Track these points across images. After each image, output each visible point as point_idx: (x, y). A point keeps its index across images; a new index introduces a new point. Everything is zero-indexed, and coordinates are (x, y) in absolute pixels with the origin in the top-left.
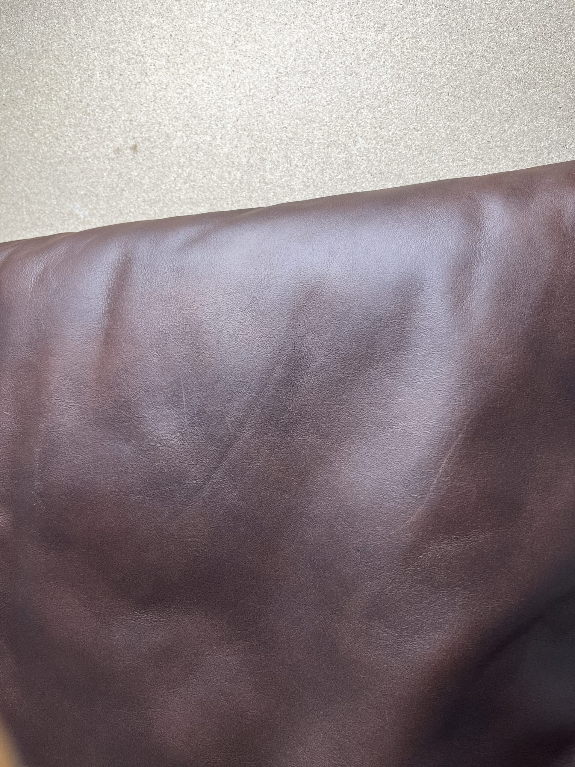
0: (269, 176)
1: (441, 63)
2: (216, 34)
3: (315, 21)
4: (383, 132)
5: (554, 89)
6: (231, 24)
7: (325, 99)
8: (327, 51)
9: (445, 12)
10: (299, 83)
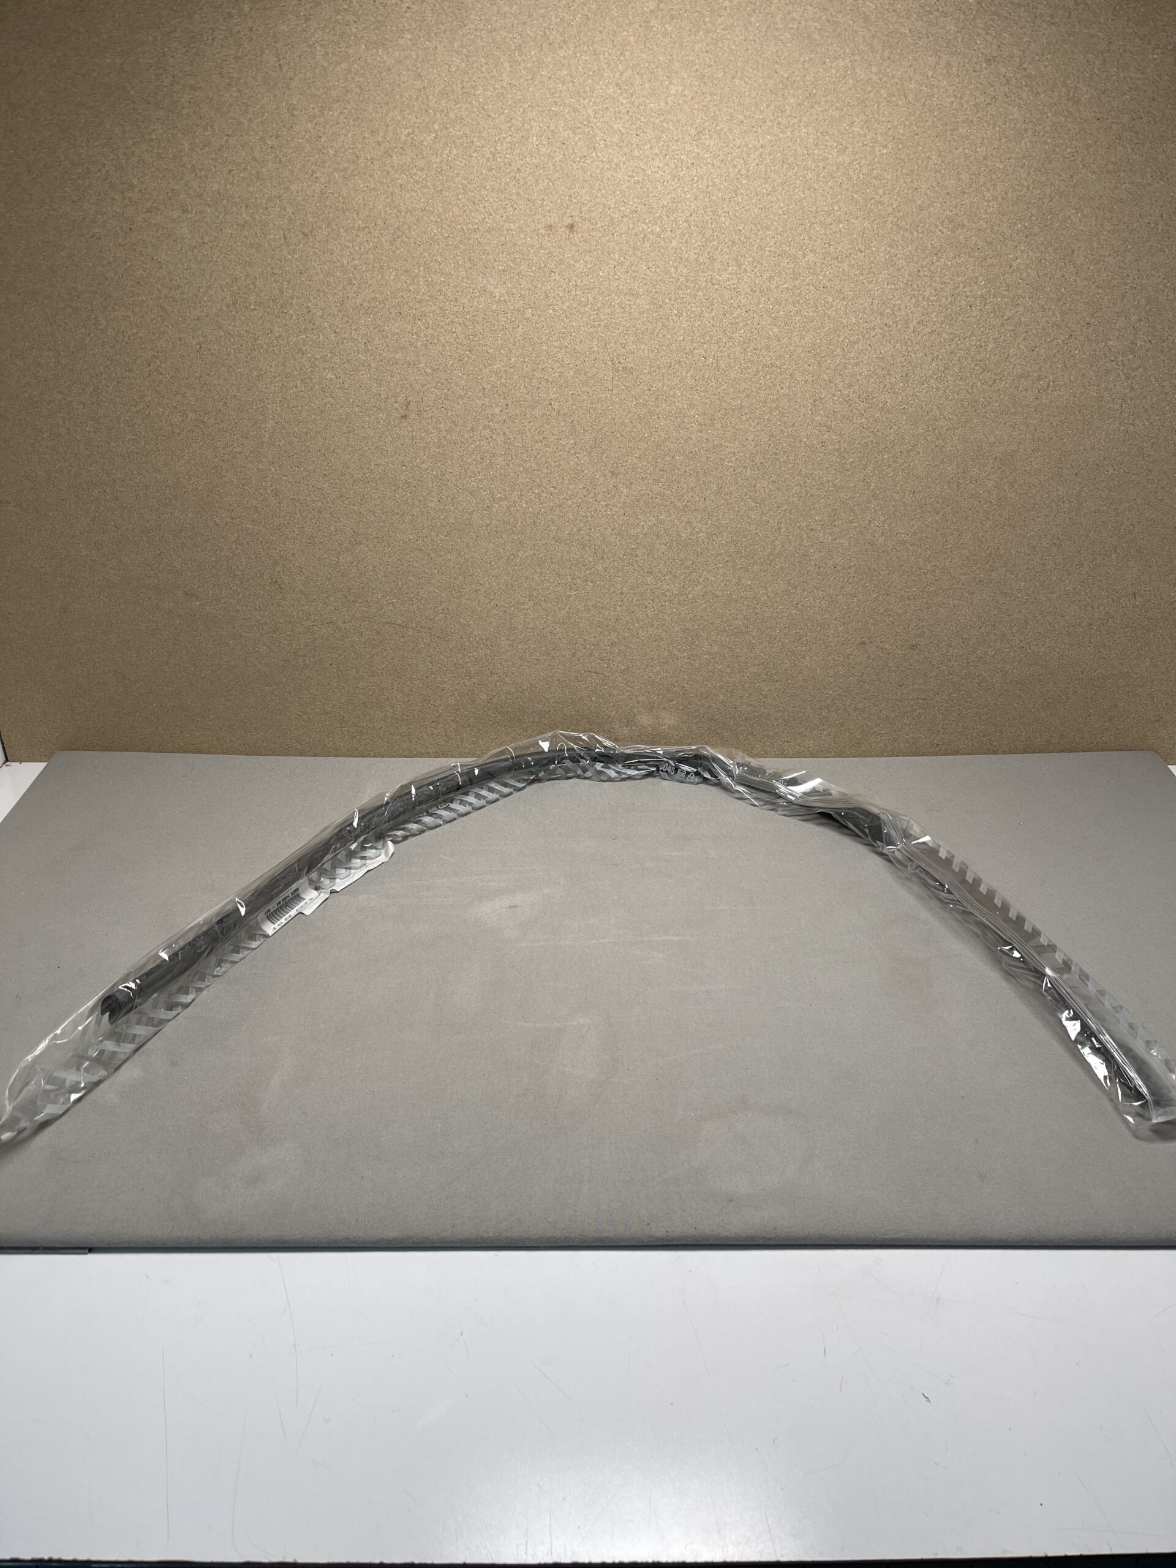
0: (717, 277)
1: (890, 194)
2: (678, 121)
3: (782, 129)
4: (832, 250)
5: (977, 233)
6: (696, 114)
7: (782, 208)
8: (789, 162)
9: (900, 146)
10: (759, 189)
